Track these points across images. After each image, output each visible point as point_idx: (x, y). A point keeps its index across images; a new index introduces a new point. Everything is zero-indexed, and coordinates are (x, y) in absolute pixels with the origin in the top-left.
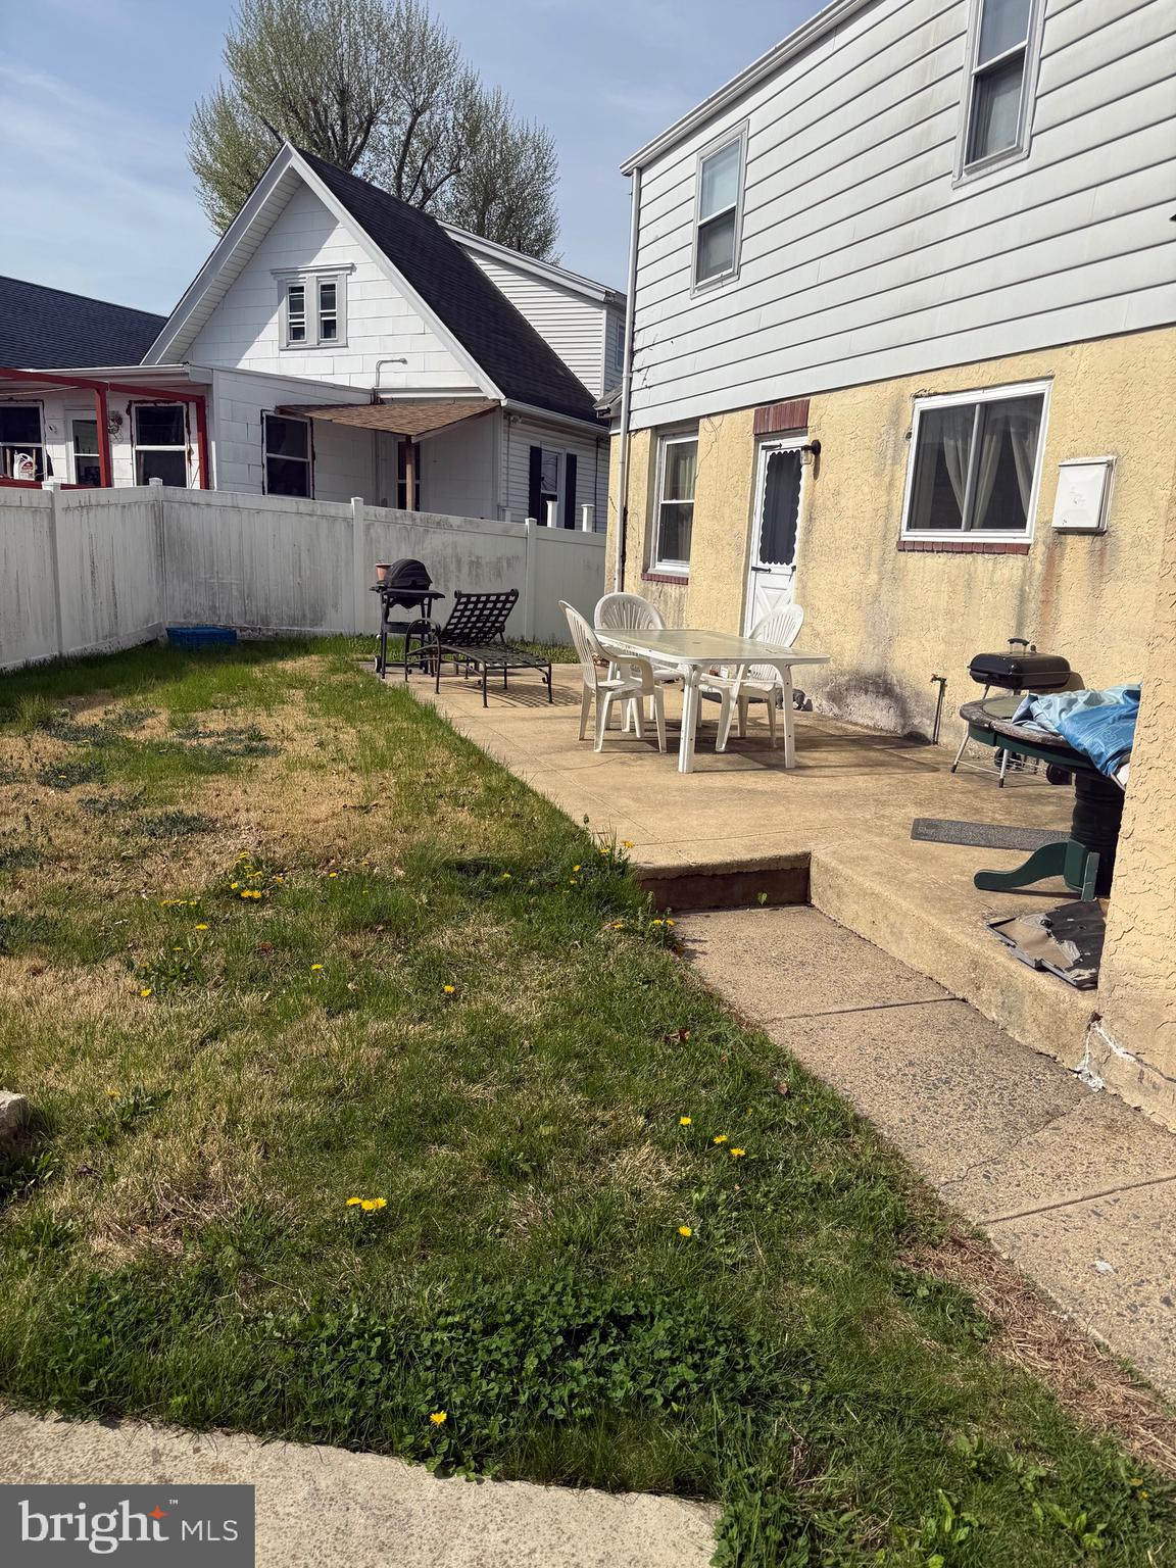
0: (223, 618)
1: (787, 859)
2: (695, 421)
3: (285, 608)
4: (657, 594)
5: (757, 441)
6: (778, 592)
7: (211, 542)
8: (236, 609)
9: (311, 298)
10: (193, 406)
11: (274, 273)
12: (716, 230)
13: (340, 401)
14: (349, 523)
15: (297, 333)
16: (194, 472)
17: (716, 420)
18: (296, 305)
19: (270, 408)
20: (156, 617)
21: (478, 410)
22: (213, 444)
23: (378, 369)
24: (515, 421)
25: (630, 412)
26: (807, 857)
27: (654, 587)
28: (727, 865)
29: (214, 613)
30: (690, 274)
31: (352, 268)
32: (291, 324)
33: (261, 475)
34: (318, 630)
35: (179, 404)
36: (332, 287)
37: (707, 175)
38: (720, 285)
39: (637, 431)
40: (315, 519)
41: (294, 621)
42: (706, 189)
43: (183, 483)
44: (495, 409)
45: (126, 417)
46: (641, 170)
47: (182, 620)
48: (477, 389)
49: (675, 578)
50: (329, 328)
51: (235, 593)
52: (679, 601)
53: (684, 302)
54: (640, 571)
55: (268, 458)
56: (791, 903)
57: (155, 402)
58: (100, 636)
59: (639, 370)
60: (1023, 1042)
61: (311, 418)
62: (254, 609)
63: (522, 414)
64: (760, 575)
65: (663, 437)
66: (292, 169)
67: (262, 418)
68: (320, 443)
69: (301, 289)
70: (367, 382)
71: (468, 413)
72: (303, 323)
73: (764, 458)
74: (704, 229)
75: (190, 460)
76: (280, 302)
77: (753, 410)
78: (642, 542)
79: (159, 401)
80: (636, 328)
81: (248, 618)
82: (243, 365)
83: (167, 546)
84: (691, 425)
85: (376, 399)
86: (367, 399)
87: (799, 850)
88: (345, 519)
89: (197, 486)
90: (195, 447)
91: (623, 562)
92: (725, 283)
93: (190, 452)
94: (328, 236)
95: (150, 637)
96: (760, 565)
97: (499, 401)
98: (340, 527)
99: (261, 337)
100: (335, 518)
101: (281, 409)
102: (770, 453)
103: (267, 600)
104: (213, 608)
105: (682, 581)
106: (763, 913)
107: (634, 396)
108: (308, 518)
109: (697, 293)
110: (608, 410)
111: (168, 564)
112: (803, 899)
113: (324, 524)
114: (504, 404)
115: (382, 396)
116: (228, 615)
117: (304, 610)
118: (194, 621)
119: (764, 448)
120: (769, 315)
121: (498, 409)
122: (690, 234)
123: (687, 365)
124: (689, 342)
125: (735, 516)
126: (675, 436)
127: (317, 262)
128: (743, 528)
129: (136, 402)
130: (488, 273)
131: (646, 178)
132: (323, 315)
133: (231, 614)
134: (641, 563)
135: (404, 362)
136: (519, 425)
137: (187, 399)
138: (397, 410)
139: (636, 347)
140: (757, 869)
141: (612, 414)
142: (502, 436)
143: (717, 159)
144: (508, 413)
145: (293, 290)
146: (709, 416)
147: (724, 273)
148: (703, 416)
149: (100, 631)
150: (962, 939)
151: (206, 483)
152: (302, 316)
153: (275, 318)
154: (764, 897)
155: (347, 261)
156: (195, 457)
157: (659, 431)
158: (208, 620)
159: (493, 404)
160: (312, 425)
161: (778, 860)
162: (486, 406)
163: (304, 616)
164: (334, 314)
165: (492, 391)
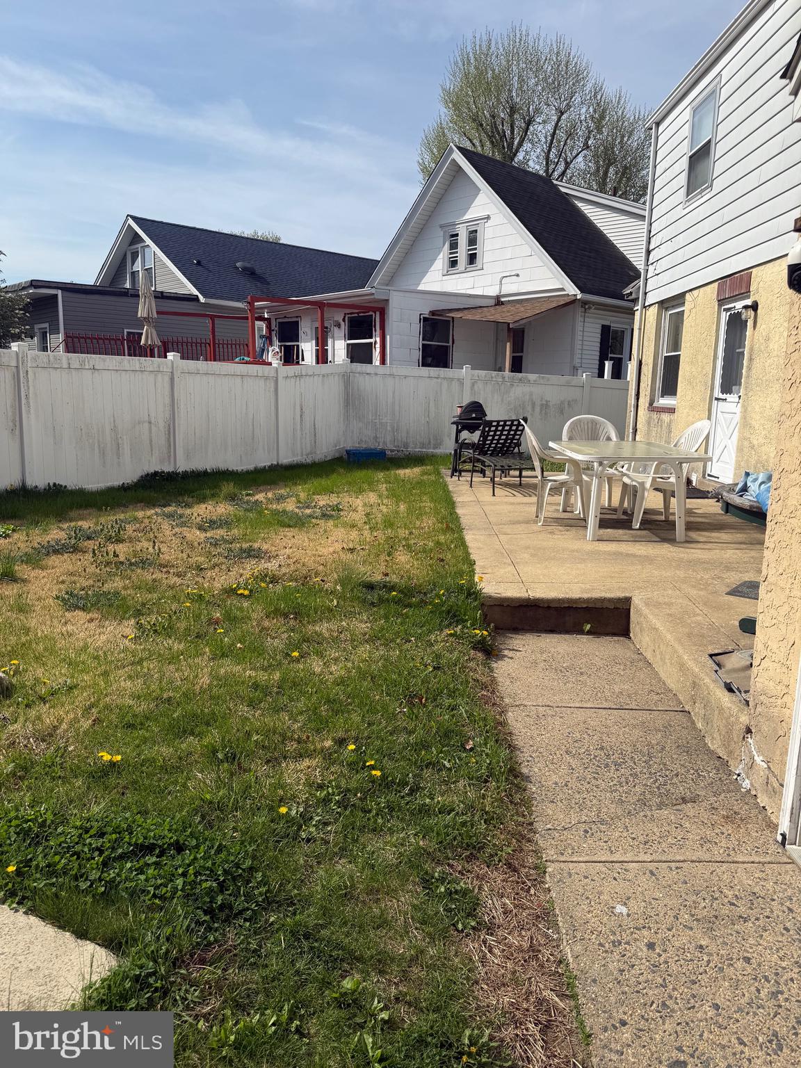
0: (381, 444)
1: (610, 600)
2: (682, 295)
3: (418, 437)
4: (656, 421)
5: (720, 306)
6: (731, 416)
7: (377, 396)
8: (389, 438)
9: (463, 241)
10: (378, 313)
11: (441, 226)
12: (700, 157)
13: (473, 304)
14: (461, 382)
15: (453, 263)
16: (377, 355)
17: (696, 293)
18: (454, 246)
19: (426, 312)
20: (342, 443)
21: (563, 303)
22: (388, 337)
23: (501, 282)
24: (590, 308)
25: (646, 294)
26: (628, 600)
27: (655, 415)
28: (559, 601)
29: (376, 441)
30: (683, 191)
31: (488, 218)
32: (450, 258)
33: (418, 355)
34: (438, 451)
35: (371, 313)
36: (476, 231)
37: (696, 119)
38: (700, 196)
39: (650, 306)
40: (439, 380)
41: (423, 445)
42: (695, 129)
43: (371, 362)
44: (573, 301)
45: (342, 323)
46: (658, 124)
47: (358, 445)
48: (562, 289)
49: (669, 408)
50: (472, 258)
51: (389, 428)
52: (669, 425)
53: (679, 211)
54: (647, 405)
55: (423, 344)
56: (614, 634)
57: (358, 313)
58: (304, 453)
59: (652, 264)
60: (712, 748)
61: (453, 318)
62: (399, 438)
63: (594, 303)
64: (721, 403)
65: (667, 309)
66: (454, 160)
67: (420, 319)
68: (458, 333)
69: (457, 235)
70: (493, 291)
71: (554, 305)
72: (457, 257)
73: (725, 317)
74: (692, 159)
75: (375, 347)
76: (444, 245)
77: (717, 283)
78: (650, 384)
79: (360, 313)
80: (652, 234)
81: (396, 444)
82: (421, 287)
83: (351, 399)
84: (679, 299)
85: (498, 301)
86: (492, 302)
87: (621, 595)
88: (459, 380)
89: (378, 363)
90: (378, 340)
91: (638, 399)
92: (703, 194)
93: (376, 342)
94: (474, 200)
95: (337, 455)
96: (721, 396)
97: (575, 295)
98: (455, 385)
99: (432, 269)
100: (452, 379)
101: (433, 313)
102: (728, 314)
103: (408, 433)
104: (376, 438)
105: (671, 410)
106: (584, 638)
107: (649, 281)
108: (435, 380)
109: (688, 204)
110: (631, 293)
111: (351, 411)
112: (624, 632)
113: (445, 384)
114: (579, 297)
115: (502, 300)
116: (384, 442)
117: (430, 439)
118: (364, 446)
119: (725, 310)
120: (728, 213)
121: (577, 301)
122: (684, 163)
123: (679, 257)
124: (681, 240)
125: (705, 361)
126: (674, 307)
127: (467, 217)
128: (709, 369)
129: (348, 314)
130: (586, 212)
131: (661, 129)
132: (469, 250)
133: (386, 442)
134: (648, 399)
135: (518, 275)
136: (592, 311)
137: (374, 310)
138: (509, 307)
139: (651, 248)
140: (585, 606)
141: (634, 296)
142: (579, 319)
143: (701, 107)
144: (584, 303)
145: (453, 236)
146: (691, 290)
147: (703, 188)
148: (687, 292)
149: (304, 450)
150: (691, 664)
151: (383, 362)
152: (457, 252)
153: (441, 256)
154: (588, 627)
155: (484, 214)
156: (378, 346)
157: (664, 304)
158: (372, 445)
159: (573, 298)
160: (453, 321)
161: (603, 600)
162: (567, 300)
163: (430, 442)
164: (476, 249)
165: (572, 290)
